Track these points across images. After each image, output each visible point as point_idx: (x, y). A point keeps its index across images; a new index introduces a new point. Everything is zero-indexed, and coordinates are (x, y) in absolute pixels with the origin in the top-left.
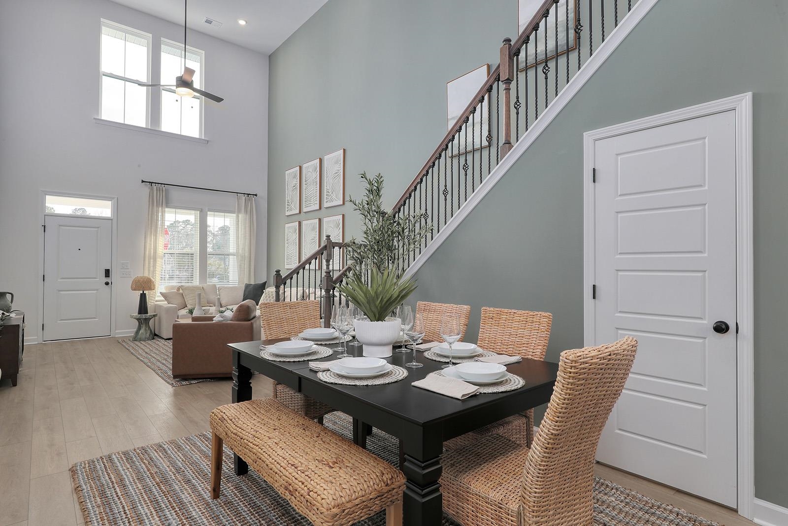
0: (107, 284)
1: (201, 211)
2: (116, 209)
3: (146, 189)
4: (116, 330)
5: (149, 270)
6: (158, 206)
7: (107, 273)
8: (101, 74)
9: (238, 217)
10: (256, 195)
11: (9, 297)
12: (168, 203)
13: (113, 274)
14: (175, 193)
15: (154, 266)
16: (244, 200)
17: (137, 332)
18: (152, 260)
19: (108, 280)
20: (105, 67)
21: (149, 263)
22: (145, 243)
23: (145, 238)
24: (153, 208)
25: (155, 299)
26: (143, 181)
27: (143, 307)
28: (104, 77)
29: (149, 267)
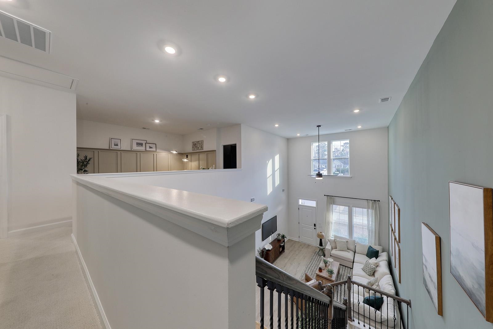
0: (315, 228)
1: (349, 206)
2: (317, 204)
3: (326, 198)
6: (330, 204)
7: (315, 225)
9: (368, 211)
10: (379, 201)
12: (334, 203)
13: (317, 225)
14: (337, 200)
16: (371, 203)
21: (327, 225)
23: (326, 215)
24: (328, 205)
26: (325, 195)
27: (321, 243)
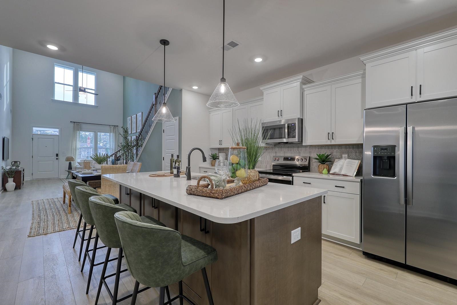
0: (57, 159)
1: (95, 132)
2: (61, 132)
3: (72, 124)
4: (61, 176)
5: (73, 154)
6: (77, 130)
7: (57, 155)
8: (54, 83)
9: (110, 134)
10: (118, 126)
11: (18, 163)
12: (81, 129)
13: (59, 155)
14: (84, 126)
15: (76, 153)
16: (113, 128)
17: (68, 176)
18: (75, 151)
19: (58, 158)
20: (56, 80)
21: (74, 151)
22: (72, 144)
23: (72, 142)
24: (75, 131)
25: (75, 164)
26: (71, 122)
27: (70, 167)
28: (55, 84)
29: (74, 153)
